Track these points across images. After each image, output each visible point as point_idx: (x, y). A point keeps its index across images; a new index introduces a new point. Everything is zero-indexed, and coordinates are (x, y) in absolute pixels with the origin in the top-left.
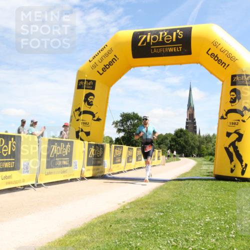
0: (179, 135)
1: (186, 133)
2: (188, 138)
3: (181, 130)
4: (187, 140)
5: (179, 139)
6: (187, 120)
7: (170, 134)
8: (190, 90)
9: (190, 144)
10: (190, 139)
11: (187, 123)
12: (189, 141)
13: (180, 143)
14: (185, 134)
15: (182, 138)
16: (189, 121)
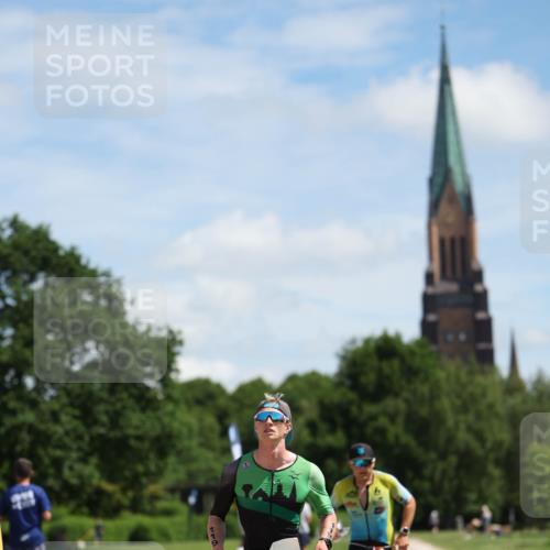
0: (369, 379)
1: (417, 362)
2: (434, 396)
3: (386, 348)
4: (424, 412)
5: (370, 409)
6: (429, 278)
7: (313, 380)
8: (445, 81)
9: (450, 440)
10: (445, 404)
11: (429, 302)
12: (438, 418)
13: (382, 432)
14: (411, 372)
15: (390, 403)
16: (442, 287)
